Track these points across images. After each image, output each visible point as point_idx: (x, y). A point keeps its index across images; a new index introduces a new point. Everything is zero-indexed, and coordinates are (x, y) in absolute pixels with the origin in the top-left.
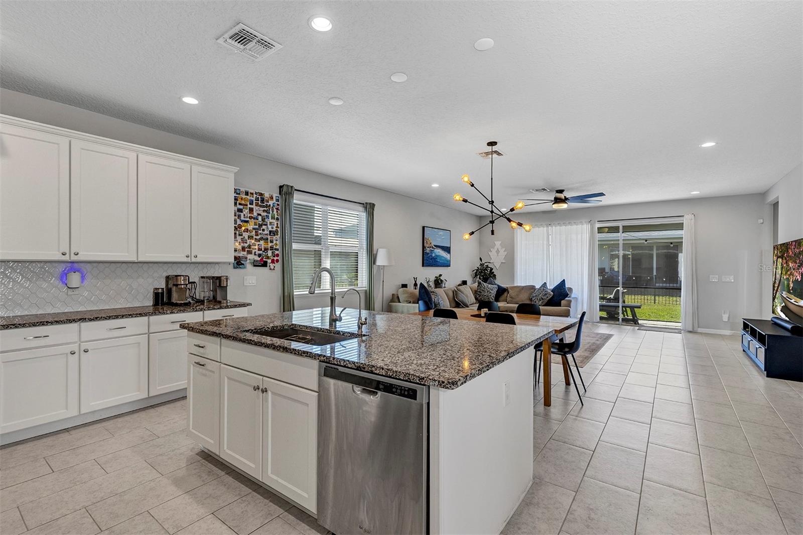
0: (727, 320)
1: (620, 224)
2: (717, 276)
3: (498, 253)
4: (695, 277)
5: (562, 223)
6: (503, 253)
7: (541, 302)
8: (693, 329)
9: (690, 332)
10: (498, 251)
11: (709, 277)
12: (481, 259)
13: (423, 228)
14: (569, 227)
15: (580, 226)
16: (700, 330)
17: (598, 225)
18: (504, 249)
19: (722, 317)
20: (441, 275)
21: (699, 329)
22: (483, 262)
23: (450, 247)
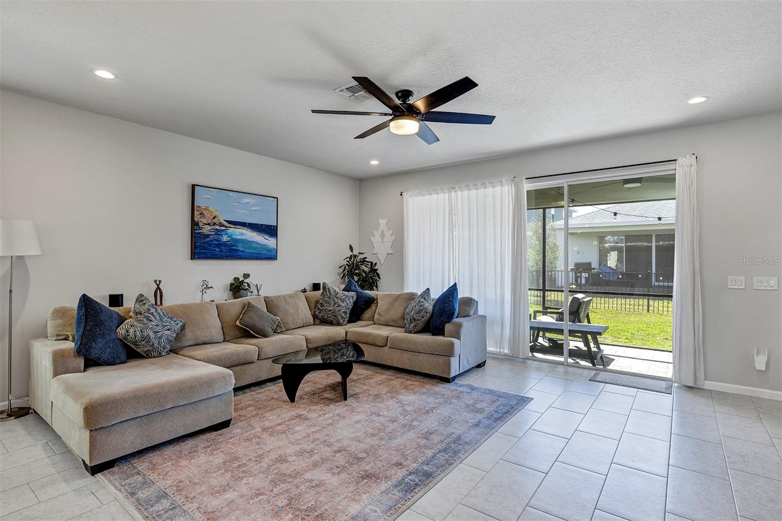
0: (764, 369)
1: (563, 182)
2: (743, 278)
3: (383, 239)
4: (698, 278)
5: (471, 185)
6: (389, 238)
7: (412, 325)
8: (695, 382)
9: (690, 388)
10: (383, 235)
11: (727, 278)
12: (351, 248)
13: (193, 186)
14: (482, 191)
15: (498, 189)
16: (709, 385)
17: (528, 186)
18: (391, 232)
19: (753, 360)
20: (246, 276)
21: (707, 382)
22: (355, 252)
23: (277, 226)
